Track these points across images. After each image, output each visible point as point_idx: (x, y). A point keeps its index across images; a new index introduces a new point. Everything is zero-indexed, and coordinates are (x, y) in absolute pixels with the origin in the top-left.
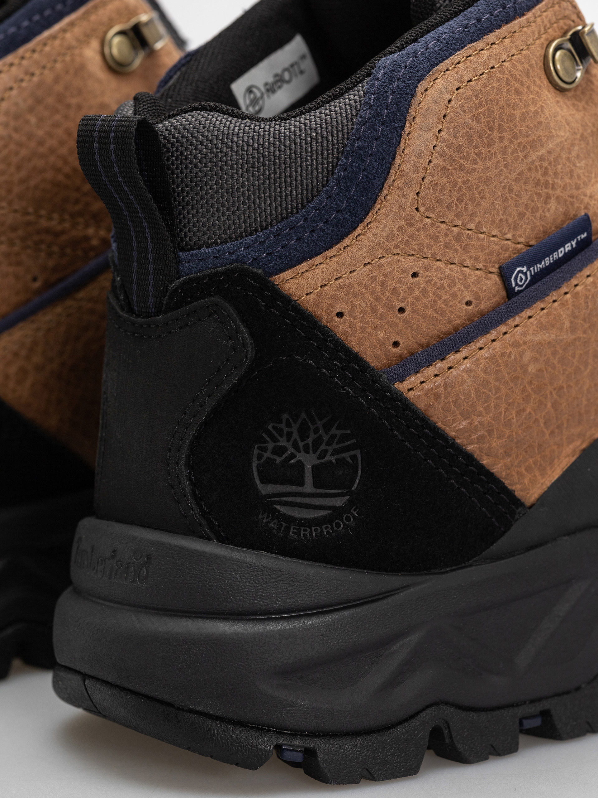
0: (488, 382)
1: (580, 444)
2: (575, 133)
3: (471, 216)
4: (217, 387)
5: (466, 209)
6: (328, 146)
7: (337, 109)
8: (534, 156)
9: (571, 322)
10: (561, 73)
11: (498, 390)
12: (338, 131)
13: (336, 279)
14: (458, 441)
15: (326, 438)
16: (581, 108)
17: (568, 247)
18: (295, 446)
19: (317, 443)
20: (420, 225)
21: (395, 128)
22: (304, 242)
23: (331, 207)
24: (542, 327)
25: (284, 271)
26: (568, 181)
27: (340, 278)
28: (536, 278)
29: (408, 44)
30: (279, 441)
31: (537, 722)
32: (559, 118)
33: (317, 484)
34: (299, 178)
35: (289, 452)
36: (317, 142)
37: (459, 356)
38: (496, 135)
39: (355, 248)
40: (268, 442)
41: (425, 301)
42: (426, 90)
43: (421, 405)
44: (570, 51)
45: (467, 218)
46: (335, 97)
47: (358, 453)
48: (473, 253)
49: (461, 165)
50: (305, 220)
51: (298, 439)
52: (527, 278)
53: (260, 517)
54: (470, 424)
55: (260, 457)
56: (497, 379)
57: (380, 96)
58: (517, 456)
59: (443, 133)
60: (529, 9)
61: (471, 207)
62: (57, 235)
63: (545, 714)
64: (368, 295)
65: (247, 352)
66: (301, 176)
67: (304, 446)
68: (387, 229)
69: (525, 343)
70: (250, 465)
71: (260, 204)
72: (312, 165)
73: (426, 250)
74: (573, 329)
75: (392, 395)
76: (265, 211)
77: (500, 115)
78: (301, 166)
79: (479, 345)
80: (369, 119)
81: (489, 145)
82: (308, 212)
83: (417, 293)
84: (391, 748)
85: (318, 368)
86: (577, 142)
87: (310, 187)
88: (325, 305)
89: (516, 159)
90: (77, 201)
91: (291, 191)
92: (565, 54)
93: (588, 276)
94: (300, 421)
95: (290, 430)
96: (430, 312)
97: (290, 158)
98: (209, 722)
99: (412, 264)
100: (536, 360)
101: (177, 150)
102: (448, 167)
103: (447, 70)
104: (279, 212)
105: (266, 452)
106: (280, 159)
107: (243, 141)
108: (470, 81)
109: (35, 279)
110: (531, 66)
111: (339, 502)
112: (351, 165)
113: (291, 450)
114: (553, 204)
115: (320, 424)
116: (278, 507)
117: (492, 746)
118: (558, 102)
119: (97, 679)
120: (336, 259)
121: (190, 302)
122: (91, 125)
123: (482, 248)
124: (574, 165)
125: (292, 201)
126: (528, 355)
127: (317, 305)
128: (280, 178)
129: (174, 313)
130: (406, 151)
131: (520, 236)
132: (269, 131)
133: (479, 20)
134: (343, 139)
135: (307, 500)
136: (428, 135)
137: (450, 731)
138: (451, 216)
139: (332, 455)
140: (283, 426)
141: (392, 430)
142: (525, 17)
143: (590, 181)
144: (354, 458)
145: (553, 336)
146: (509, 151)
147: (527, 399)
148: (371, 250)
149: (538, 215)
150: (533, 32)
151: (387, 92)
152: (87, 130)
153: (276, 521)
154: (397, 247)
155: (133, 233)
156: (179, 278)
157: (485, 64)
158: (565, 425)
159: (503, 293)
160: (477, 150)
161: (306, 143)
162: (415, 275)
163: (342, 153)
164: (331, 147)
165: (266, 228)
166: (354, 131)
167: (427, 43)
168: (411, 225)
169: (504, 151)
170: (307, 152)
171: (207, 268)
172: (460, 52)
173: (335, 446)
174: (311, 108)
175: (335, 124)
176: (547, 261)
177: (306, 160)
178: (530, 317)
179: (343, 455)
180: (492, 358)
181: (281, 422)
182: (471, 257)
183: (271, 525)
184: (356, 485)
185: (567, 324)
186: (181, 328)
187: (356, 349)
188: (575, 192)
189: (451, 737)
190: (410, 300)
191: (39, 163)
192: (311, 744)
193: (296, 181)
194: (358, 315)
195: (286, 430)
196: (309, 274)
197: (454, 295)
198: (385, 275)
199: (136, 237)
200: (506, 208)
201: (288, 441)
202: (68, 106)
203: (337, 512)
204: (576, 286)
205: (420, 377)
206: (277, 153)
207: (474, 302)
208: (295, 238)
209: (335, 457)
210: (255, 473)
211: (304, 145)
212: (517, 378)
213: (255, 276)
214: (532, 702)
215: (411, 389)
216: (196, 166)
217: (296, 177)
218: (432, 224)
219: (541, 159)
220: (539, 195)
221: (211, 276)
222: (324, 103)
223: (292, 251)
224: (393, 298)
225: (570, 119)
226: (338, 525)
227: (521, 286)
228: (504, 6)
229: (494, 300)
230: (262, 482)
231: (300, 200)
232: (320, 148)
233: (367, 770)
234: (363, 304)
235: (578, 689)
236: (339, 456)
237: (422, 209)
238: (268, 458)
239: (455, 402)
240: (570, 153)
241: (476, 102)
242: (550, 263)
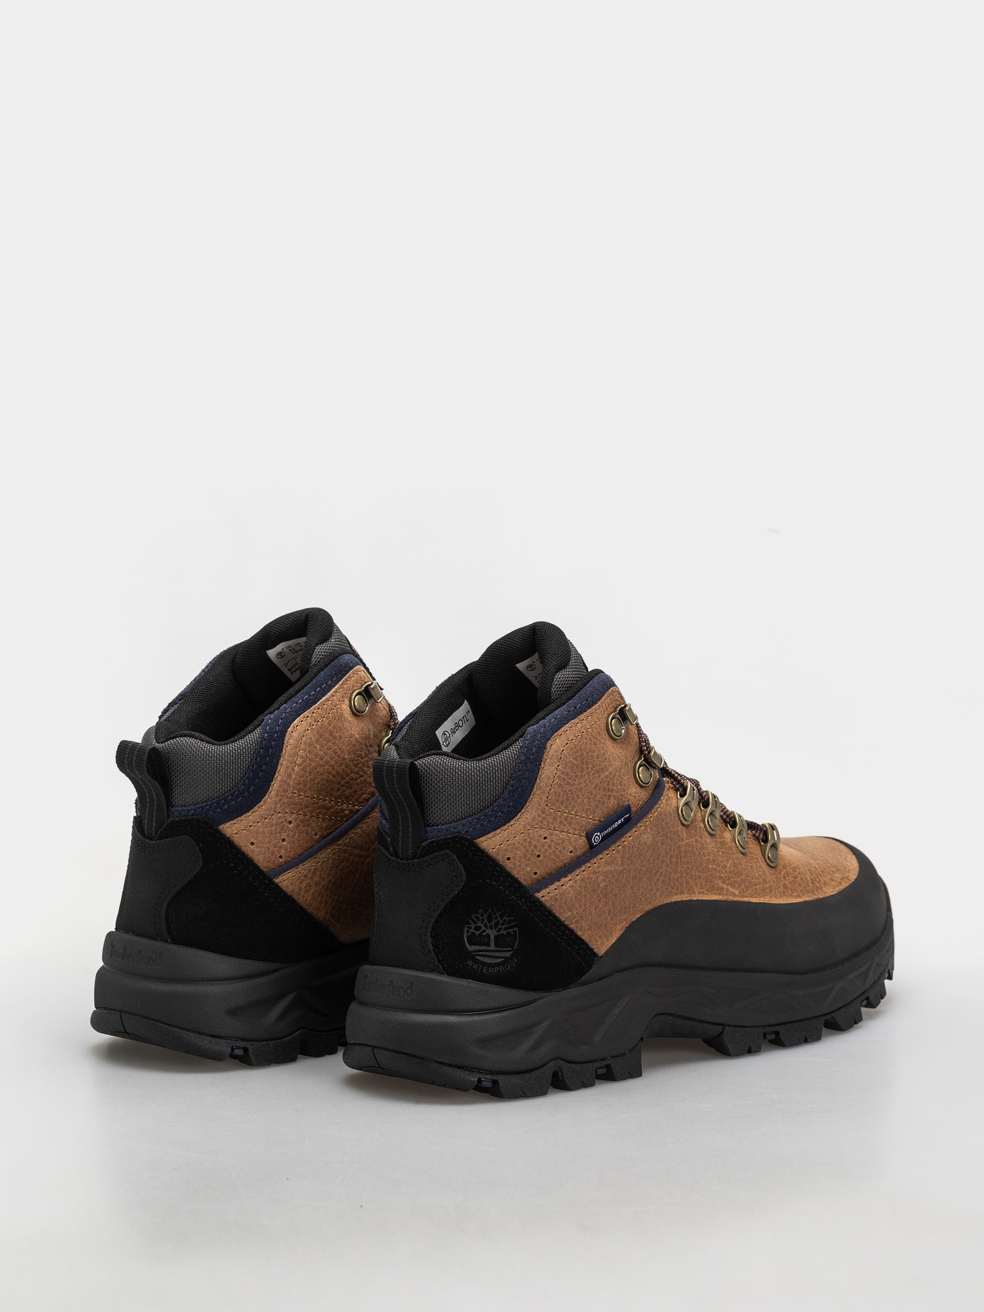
0: (581, 892)
1: (625, 924)
2: (622, 762)
3: (572, 807)
4: (446, 896)
5: (570, 804)
6: (503, 774)
7: (507, 755)
8: (603, 776)
9: (622, 861)
10: (615, 732)
11: (586, 896)
12: (508, 767)
13: (507, 841)
14: (566, 923)
15: (501, 922)
16: (624, 748)
17: (620, 822)
18: (486, 926)
19: (497, 924)
20: (548, 813)
21: (536, 765)
22: (491, 822)
23: (505, 805)
24: (607, 863)
25: (481, 837)
26: (619, 787)
27: (509, 840)
28: (604, 838)
29: (540, 720)
30: (477, 924)
31: (604, 1071)
32: (614, 755)
33: (496, 946)
34: (489, 791)
35: (483, 929)
36: (498, 772)
37: (567, 879)
38: (585, 766)
39: (516, 825)
40: (471, 924)
41: (550, 851)
42: (551, 745)
43: (548, 905)
44: (618, 719)
45: (571, 808)
46: (505, 749)
47: (516, 929)
48: (573, 826)
49: (568, 782)
50: (492, 811)
51: (487, 923)
52: (599, 838)
53: (469, 962)
54: (572, 914)
55: (468, 932)
56: (585, 891)
57: (529, 749)
58: (595, 931)
59: (559, 767)
60: (599, 699)
61: (572, 803)
62: (328, 809)
63: (608, 1067)
64: (522, 848)
65: (463, 878)
66: (490, 789)
67: (490, 926)
68: (532, 815)
69: (599, 872)
70: (463, 936)
71: (469, 803)
72: (496, 784)
73: (551, 825)
74: (622, 864)
75: (534, 900)
76: (472, 807)
77: (587, 756)
78: (490, 785)
79: (577, 873)
80: (524, 760)
81: (582, 772)
82: (494, 808)
83: (546, 847)
84: (534, 1081)
85: (498, 886)
86: (623, 767)
87: (495, 794)
88: (501, 854)
89: (594, 778)
90: (338, 790)
91: (485, 797)
92: (617, 721)
93: (630, 836)
94: (488, 913)
95: (483, 918)
96: (552, 857)
97: (485, 781)
98: (445, 1067)
99: (543, 832)
100: (604, 880)
101: (426, 776)
102: (562, 784)
103: (561, 734)
104: (479, 807)
105: (471, 929)
106: (480, 781)
107: (461, 772)
108: (573, 739)
109: (316, 834)
110: (601, 729)
111: (508, 955)
112: (515, 784)
113: (484, 928)
114: (612, 800)
115: (498, 915)
116: (477, 957)
117: (582, 1082)
118: (614, 746)
119: (382, 1048)
120: (507, 831)
121: (432, 853)
122: (381, 763)
123: (578, 823)
124: (622, 779)
125: (485, 802)
126: (601, 878)
127: (498, 854)
128: (480, 790)
129: (424, 858)
130: (542, 776)
131: (596, 817)
132: (474, 767)
133: (575, 708)
134: (511, 771)
135: (492, 954)
136: (552, 768)
137: (562, 1074)
138: (563, 808)
139: (504, 930)
140: (479, 916)
141: (534, 917)
142: (597, 704)
143: (630, 787)
144: (515, 932)
145: (613, 868)
146: (591, 774)
147: (599, 901)
148: (525, 826)
149: (605, 805)
150: (601, 712)
151: (532, 747)
152: (379, 765)
153: (476, 965)
154: (537, 824)
155: (400, 817)
156: (426, 841)
157: (579, 731)
158: (618, 914)
159: (588, 846)
160: (576, 774)
161: (493, 773)
162: (545, 838)
163: (511, 777)
164: (505, 775)
165: (472, 816)
166: (517, 767)
167: (550, 720)
168: (544, 813)
169: (589, 773)
170: (493, 777)
171: (442, 835)
172: (567, 725)
173: (505, 926)
174: (493, 754)
175: (506, 763)
176: (610, 829)
177: (493, 782)
178: (601, 859)
179: (509, 930)
180: (583, 880)
181: (478, 914)
182: (572, 828)
183: (474, 966)
184: (516, 946)
185: (620, 862)
186: (427, 866)
187: (516, 876)
188: (623, 793)
189: (562, 1077)
190: (543, 850)
191: (321, 770)
192: (495, 1077)
193: (488, 792)
194: (518, 859)
195: (481, 918)
196: (494, 839)
197: (564, 848)
198: (531, 839)
199: (402, 819)
200: (589, 803)
201: (482, 923)
202: (335, 737)
203: (507, 960)
204: (624, 842)
205: (548, 890)
206: (478, 778)
207: (574, 851)
208: (487, 820)
209: (505, 932)
210: (466, 940)
211: (492, 774)
212: (595, 890)
213: (466, 840)
214: (601, 1060)
215: (543, 896)
216: (437, 784)
217: (488, 790)
218: (554, 812)
219: (607, 777)
220: (605, 795)
221: (444, 840)
222: (500, 752)
223: (485, 827)
224: (535, 850)
225: (620, 755)
226: (507, 966)
227: (597, 842)
228: (587, 700)
229: (583, 850)
230: (469, 945)
231: (489, 801)
232: (500, 775)
233: (523, 1092)
234: (520, 853)
235: (624, 1054)
236: (507, 931)
237: (549, 805)
238: (472, 932)
239: (565, 903)
240: (620, 773)
241: (576, 750)
242: (611, 831)
